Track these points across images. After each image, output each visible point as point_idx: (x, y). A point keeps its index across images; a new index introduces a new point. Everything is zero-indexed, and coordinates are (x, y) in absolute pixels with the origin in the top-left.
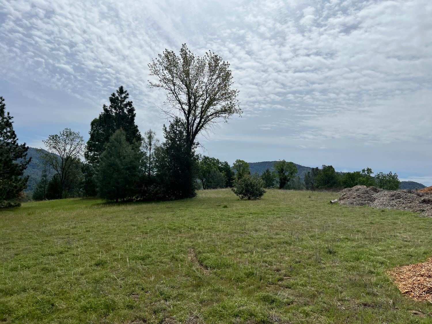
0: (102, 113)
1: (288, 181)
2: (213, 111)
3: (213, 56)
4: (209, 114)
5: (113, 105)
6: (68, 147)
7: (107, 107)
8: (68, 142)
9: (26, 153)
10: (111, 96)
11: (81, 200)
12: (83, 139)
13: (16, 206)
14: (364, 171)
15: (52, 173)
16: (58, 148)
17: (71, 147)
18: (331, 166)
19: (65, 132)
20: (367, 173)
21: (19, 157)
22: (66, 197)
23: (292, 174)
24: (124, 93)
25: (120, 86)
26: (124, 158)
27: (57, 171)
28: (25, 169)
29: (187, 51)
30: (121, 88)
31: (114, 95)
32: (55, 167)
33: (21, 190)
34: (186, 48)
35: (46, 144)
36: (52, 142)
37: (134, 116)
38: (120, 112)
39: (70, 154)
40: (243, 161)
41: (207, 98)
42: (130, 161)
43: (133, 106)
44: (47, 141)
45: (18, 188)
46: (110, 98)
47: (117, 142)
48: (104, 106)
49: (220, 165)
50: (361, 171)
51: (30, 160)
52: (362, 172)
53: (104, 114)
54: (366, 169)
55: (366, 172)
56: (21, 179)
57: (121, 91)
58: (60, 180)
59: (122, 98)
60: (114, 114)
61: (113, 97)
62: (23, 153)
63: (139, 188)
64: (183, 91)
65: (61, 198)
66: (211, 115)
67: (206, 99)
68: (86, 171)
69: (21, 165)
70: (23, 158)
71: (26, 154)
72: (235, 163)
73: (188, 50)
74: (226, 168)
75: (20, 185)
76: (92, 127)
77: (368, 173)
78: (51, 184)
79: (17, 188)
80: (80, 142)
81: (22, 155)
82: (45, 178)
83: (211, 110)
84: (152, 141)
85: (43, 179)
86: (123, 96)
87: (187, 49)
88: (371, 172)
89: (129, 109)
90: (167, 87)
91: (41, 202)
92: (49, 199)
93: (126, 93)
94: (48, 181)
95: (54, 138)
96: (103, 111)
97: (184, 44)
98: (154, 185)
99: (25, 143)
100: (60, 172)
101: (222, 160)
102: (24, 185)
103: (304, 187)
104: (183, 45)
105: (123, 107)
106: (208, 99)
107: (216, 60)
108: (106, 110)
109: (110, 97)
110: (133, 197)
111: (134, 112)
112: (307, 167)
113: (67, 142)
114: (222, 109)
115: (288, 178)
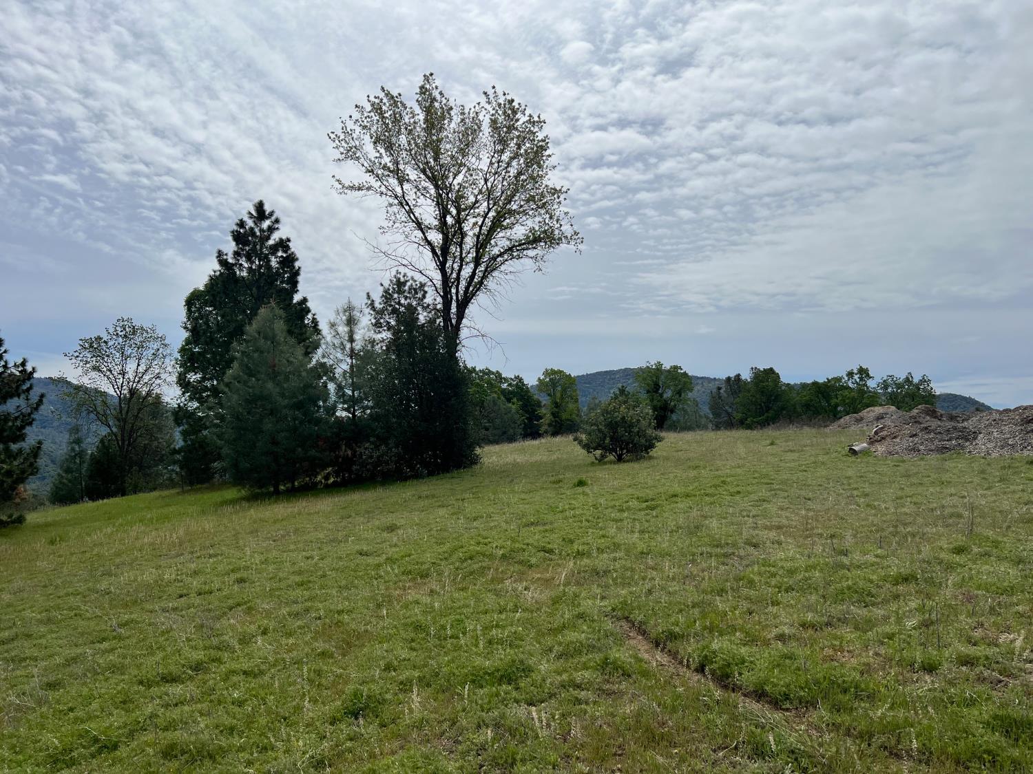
0: (215, 272)
1: (672, 411)
2: (507, 244)
3: (501, 101)
4: (496, 251)
5: (243, 250)
6: (131, 367)
7: (226, 255)
8: (130, 351)
9: (27, 385)
10: (235, 228)
11: (178, 493)
12: (166, 342)
13: (13, 522)
14: (850, 374)
15: (95, 434)
16: (105, 369)
17: (139, 365)
18: (771, 369)
19: (118, 328)
20: (858, 380)
21: (12, 396)
22: (136, 490)
23: (679, 393)
24: (267, 218)
25: (257, 200)
26: (287, 379)
27: (109, 426)
28: (30, 424)
29: (436, 94)
30: (260, 207)
31: (241, 224)
32: (103, 418)
33: (22, 479)
34: (434, 86)
35: (74, 361)
36: (89, 355)
37: (297, 273)
38: (260, 267)
39: (139, 382)
40: (561, 372)
41: (489, 210)
42: (302, 385)
43: (292, 250)
44: (77, 354)
45: (15, 476)
46: (233, 232)
47: (266, 338)
48: (220, 254)
49: (505, 386)
50: (845, 376)
51: (40, 402)
52: (846, 379)
53: (221, 274)
54: (855, 371)
55: (856, 377)
56: (20, 451)
57: (261, 212)
58: (117, 448)
59: (264, 231)
60: (245, 274)
61: (241, 231)
62: (21, 385)
63: (332, 454)
64: (428, 195)
65: (123, 495)
66: (501, 255)
67: (488, 213)
68: (184, 421)
69: (18, 417)
70: (23, 396)
71: (31, 388)
72: (542, 377)
73: (439, 91)
74: (519, 391)
75: (20, 466)
76: (189, 310)
77: (861, 379)
78: (95, 461)
79: (12, 476)
80: (161, 350)
81: (20, 391)
82: (80, 447)
83: (500, 242)
84: (356, 330)
85: (73, 449)
86: (266, 224)
87: (437, 88)
88: (868, 376)
89: (282, 256)
90: (383, 189)
91: (73, 508)
92: (93, 499)
93: (273, 218)
94: (87, 454)
95: (94, 347)
96: (217, 267)
97: (428, 74)
98: (372, 443)
99: (24, 359)
100: (114, 430)
101: (508, 373)
102: (31, 465)
103: (710, 425)
104: (426, 78)
105: (268, 254)
106: (492, 214)
107: (511, 110)
108: (223, 263)
109: (232, 229)
110: (316, 477)
111: (297, 264)
112: (702, 378)
113: (128, 351)
114: (528, 237)
115: (672, 404)
